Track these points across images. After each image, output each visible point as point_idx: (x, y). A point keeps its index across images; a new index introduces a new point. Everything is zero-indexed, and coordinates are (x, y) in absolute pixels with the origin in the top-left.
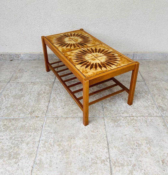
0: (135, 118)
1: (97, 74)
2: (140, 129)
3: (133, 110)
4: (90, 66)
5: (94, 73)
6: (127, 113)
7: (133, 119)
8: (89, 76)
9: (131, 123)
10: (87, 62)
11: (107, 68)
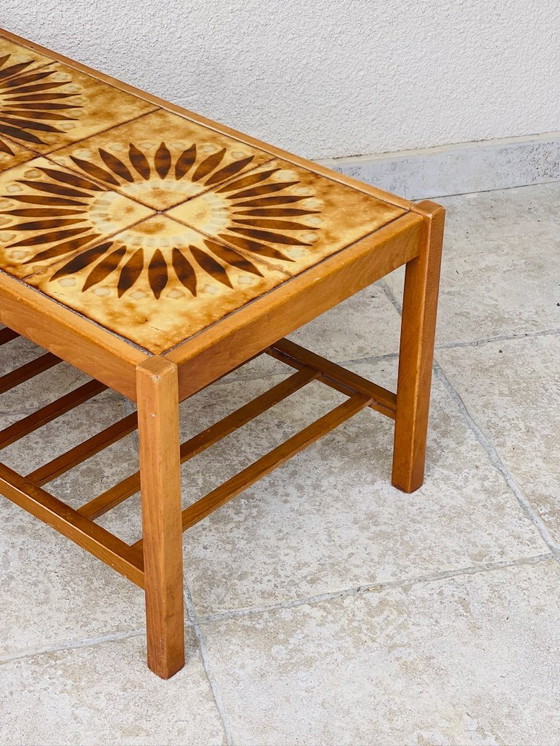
0: (395, 595)
1: (209, 316)
2: (430, 658)
3: (375, 550)
4: (145, 273)
5: (187, 315)
6: (343, 573)
7: (383, 603)
8: (165, 337)
9: (371, 628)
10: (112, 250)
11: (260, 268)
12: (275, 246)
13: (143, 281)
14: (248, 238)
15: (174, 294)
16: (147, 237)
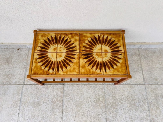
12: (40, 56)
13: (47, 41)
14: (44, 55)
15: (43, 41)
16: (54, 48)
